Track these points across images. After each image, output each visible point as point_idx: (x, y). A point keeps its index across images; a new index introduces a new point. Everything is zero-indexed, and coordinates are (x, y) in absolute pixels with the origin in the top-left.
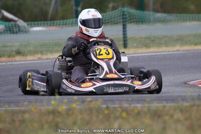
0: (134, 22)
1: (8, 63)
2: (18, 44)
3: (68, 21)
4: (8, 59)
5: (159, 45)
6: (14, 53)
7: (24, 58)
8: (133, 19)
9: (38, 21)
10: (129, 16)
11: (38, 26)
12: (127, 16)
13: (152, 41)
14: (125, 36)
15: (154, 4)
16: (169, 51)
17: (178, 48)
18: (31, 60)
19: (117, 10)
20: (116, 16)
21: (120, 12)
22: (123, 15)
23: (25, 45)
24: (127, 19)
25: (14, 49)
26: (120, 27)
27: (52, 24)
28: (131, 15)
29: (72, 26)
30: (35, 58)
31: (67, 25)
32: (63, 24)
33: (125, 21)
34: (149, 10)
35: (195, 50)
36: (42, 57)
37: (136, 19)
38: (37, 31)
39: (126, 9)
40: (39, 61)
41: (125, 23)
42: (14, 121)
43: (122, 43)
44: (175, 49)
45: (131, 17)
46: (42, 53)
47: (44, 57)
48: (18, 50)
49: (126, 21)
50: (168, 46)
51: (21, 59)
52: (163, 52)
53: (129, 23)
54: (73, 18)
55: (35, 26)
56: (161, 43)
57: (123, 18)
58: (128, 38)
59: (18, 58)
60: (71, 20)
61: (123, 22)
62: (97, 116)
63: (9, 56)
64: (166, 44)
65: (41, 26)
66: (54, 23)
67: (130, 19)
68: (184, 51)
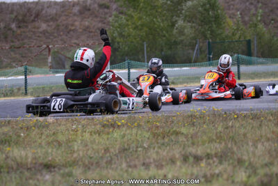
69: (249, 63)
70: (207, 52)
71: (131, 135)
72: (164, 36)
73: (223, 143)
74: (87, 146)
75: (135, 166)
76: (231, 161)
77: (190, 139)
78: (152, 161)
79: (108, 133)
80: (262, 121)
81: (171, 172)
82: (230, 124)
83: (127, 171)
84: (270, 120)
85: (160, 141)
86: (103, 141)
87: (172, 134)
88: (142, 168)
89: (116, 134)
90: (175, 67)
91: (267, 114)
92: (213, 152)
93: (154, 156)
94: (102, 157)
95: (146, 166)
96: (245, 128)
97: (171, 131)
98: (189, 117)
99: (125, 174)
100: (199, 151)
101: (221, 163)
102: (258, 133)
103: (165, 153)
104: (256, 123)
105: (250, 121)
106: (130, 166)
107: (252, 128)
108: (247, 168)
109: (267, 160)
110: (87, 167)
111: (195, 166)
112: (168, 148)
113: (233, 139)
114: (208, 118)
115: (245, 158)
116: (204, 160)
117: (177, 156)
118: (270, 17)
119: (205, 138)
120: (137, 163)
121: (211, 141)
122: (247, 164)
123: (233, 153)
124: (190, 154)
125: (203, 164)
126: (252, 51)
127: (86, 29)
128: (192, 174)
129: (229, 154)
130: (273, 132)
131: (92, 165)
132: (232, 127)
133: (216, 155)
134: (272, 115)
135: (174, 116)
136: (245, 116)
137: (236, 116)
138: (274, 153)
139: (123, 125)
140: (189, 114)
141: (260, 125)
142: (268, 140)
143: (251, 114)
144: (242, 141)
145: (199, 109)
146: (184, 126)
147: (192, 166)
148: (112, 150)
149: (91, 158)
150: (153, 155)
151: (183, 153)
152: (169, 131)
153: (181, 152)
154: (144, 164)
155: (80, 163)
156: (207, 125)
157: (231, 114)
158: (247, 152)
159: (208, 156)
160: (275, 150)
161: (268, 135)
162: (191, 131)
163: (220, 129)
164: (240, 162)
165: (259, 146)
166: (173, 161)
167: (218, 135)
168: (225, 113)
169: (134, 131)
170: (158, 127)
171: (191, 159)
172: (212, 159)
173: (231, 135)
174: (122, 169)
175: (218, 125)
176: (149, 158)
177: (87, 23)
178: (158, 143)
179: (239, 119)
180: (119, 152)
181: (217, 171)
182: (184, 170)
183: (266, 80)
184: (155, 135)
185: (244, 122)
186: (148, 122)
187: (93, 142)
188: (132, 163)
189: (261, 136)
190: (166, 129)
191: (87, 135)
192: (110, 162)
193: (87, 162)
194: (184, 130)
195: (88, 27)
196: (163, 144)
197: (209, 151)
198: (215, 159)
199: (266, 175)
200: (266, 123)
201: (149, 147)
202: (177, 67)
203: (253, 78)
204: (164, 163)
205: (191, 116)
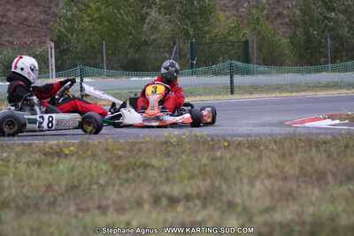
0: (240, 72)
5: (262, 91)
12: (234, 68)
13: (255, 89)
15: (257, 59)
16: (269, 98)
17: (277, 95)
19: (226, 62)
20: (225, 67)
21: (228, 64)
22: (231, 67)
24: (234, 70)
26: (228, 78)
28: (237, 67)
33: (232, 72)
34: (253, 64)
37: (241, 70)
39: (233, 62)
41: (232, 74)
42: (133, 150)
43: (229, 90)
44: (273, 95)
45: (238, 69)
52: (264, 98)
53: (235, 74)
54: (188, 69)
57: (231, 69)
58: (234, 86)
62: (204, 147)
64: (267, 92)
68: (281, 97)
69: (246, 72)
70: (189, 56)
71: (83, 167)
72: (130, 34)
73: (208, 181)
74: (21, 181)
75: (88, 210)
76: (219, 205)
77: (164, 174)
78: (110, 202)
79: (51, 165)
80: (261, 151)
81: (136, 218)
82: (219, 154)
83: (76, 216)
84: (273, 150)
85: (123, 176)
86: (44, 175)
87: (139, 167)
88: (97, 212)
89: (62, 166)
90: (145, 76)
91: (270, 141)
92: (195, 193)
93: (114, 196)
94: (42, 197)
95: (103, 209)
96: (238, 159)
97: (138, 163)
98: (162, 143)
99: (74, 222)
100: (176, 190)
101: (204, 206)
102: (256, 166)
103: (129, 193)
104: (253, 154)
105: (246, 151)
106: (80, 210)
107: (249, 159)
108: (240, 214)
109: (267, 203)
110: (22, 210)
111: (169, 210)
112: (133, 185)
113: (222, 174)
114: (188, 146)
115: (238, 200)
116: (182, 204)
117: (146, 196)
118: (276, 11)
119: (183, 172)
120: (90, 205)
121: (192, 177)
122: (240, 208)
123: (221, 194)
124: (163, 194)
125: (180, 208)
126: (251, 56)
127: (23, 22)
128: (165, 222)
129: (216, 195)
130: (277, 166)
131: (28, 206)
132: (221, 158)
133: (198, 196)
134: (275, 143)
135: (142, 143)
136: (239, 144)
137: (226, 144)
138: (277, 195)
139: (72, 154)
140: (163, 139)
141: (260, 157)
142: (270, 176)
143: (248, 141)
144: (234, 177)
145: (176, 133)
146: (156, 156)
147: (166, 211)
148: (56, 187)
149: (27, 198)
150: (112, 194)
151: (153, 192)
152: (135, 164)
153: (150, 192)
154: (99, 207)
155: (12, 205)
156: (187, 155)
157: (220, 141)
158: (241, 191)
159: (188, 198)
160: (279, 191)
161: (270, 171)
162: (166, 163)
163: (204, 160)
164: (231, 205)
165: (258, 184)
166: (139, 204)
167: (202, 169)
168: (212, 140)
169: (87, 162)
170: (119, 157)
171: (164, 201)
172: (193, 201)
173: (219, 168)
174: (69, 214)
175: (202, 156)
176: (107, 199)
177: (24, 14)
178: (119, 179)
179: (231, 148)
180: (66, 190)
181: (199, 218)
182: (154, 216)
183: (269, 95)
184: (115, 167)
185: (237, 152)
186: (107, 150)
187: (30, 176)
188: (84, 206)
189: (260, 172)
190: (130, 159)
191: (22, 167)
192: (53, 204)
193: (21, 204)
194: (155, 162)
195: (26, 20)
196: (127, 180)
197: (188, 191)
198: (197, 202)
199: (266, 224)
200: (268, 154)
201: (107, 184)
203: (251, 93)
204: (127, 206)
205: (166, 143)
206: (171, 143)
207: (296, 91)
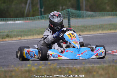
0: (74, 17)
1: (2, 42)
2: (7, 31)
3: (36, 17)
4: (2, 40)
5: (90, 30)
6: (5, 36)
7: (11, 39)
8: (74, 15)
9: (19, 17)
10: (72, 14)
11: (19, 20)
12: (70, 14)
13: (85, 28)
14: (69, 25)
15: (86, 6)
16: (95, 34)
17: (100, 32)
18: (15, 40)
19: (64, 11)
20: (64, 14)
21: (66, 12)
22: (68, 13)
23: (11, 32)
24: (70, 16)
25: (5, 34)
27: (27, 19)
28: (72, 13)
29: (38, 20)
30: (18, 39)
31: (35, 20)
32: (33, 19)
34: (83, 10)
35: (110, 33)
36: (21, 39)
37: (75, 15)
38: (18, 23)
39: (69, 10)
40: (20, 41)
41: (69, 18)
42: (6, 76)
44: (98, 32)
45: (73, 14)
46: (21, 36)
47: (23, 38)
48: (7, 34)
49: (70, 17)
50: (94, 31)
51: (9, 40)
52: (92, 34)
53: (71, 18)
54: (39, 15)
55: (17, 21)
56: (90, 29)
57: (68, 15)
58: (71, 27)
59: (7, 39)
60: (38, 17)
61: (68, 17)
63: (2, 38)
64: (93, 30)
65: (20, 20)
66: (28, 19)
67: (72, 16)
68: (104, 33)
69: (78, 17)
70: (39, 6)
90: (9, 21)
126: (81, 5)
183: (96, 32)
202: (11, 21)
206: (32, 71)
207: (113, 29)
